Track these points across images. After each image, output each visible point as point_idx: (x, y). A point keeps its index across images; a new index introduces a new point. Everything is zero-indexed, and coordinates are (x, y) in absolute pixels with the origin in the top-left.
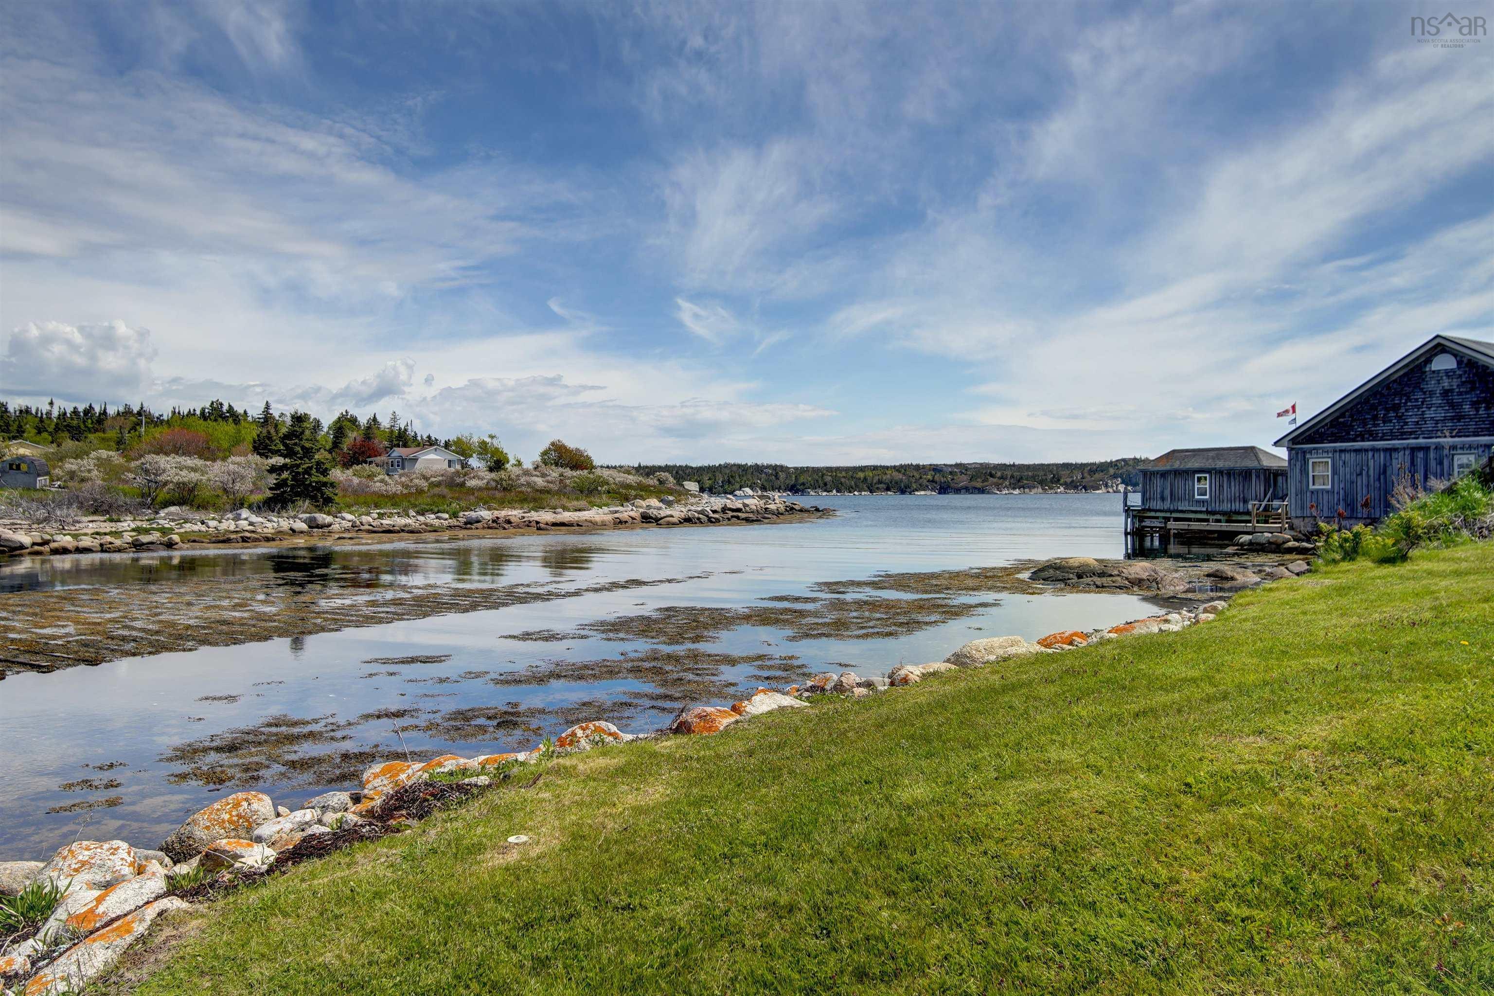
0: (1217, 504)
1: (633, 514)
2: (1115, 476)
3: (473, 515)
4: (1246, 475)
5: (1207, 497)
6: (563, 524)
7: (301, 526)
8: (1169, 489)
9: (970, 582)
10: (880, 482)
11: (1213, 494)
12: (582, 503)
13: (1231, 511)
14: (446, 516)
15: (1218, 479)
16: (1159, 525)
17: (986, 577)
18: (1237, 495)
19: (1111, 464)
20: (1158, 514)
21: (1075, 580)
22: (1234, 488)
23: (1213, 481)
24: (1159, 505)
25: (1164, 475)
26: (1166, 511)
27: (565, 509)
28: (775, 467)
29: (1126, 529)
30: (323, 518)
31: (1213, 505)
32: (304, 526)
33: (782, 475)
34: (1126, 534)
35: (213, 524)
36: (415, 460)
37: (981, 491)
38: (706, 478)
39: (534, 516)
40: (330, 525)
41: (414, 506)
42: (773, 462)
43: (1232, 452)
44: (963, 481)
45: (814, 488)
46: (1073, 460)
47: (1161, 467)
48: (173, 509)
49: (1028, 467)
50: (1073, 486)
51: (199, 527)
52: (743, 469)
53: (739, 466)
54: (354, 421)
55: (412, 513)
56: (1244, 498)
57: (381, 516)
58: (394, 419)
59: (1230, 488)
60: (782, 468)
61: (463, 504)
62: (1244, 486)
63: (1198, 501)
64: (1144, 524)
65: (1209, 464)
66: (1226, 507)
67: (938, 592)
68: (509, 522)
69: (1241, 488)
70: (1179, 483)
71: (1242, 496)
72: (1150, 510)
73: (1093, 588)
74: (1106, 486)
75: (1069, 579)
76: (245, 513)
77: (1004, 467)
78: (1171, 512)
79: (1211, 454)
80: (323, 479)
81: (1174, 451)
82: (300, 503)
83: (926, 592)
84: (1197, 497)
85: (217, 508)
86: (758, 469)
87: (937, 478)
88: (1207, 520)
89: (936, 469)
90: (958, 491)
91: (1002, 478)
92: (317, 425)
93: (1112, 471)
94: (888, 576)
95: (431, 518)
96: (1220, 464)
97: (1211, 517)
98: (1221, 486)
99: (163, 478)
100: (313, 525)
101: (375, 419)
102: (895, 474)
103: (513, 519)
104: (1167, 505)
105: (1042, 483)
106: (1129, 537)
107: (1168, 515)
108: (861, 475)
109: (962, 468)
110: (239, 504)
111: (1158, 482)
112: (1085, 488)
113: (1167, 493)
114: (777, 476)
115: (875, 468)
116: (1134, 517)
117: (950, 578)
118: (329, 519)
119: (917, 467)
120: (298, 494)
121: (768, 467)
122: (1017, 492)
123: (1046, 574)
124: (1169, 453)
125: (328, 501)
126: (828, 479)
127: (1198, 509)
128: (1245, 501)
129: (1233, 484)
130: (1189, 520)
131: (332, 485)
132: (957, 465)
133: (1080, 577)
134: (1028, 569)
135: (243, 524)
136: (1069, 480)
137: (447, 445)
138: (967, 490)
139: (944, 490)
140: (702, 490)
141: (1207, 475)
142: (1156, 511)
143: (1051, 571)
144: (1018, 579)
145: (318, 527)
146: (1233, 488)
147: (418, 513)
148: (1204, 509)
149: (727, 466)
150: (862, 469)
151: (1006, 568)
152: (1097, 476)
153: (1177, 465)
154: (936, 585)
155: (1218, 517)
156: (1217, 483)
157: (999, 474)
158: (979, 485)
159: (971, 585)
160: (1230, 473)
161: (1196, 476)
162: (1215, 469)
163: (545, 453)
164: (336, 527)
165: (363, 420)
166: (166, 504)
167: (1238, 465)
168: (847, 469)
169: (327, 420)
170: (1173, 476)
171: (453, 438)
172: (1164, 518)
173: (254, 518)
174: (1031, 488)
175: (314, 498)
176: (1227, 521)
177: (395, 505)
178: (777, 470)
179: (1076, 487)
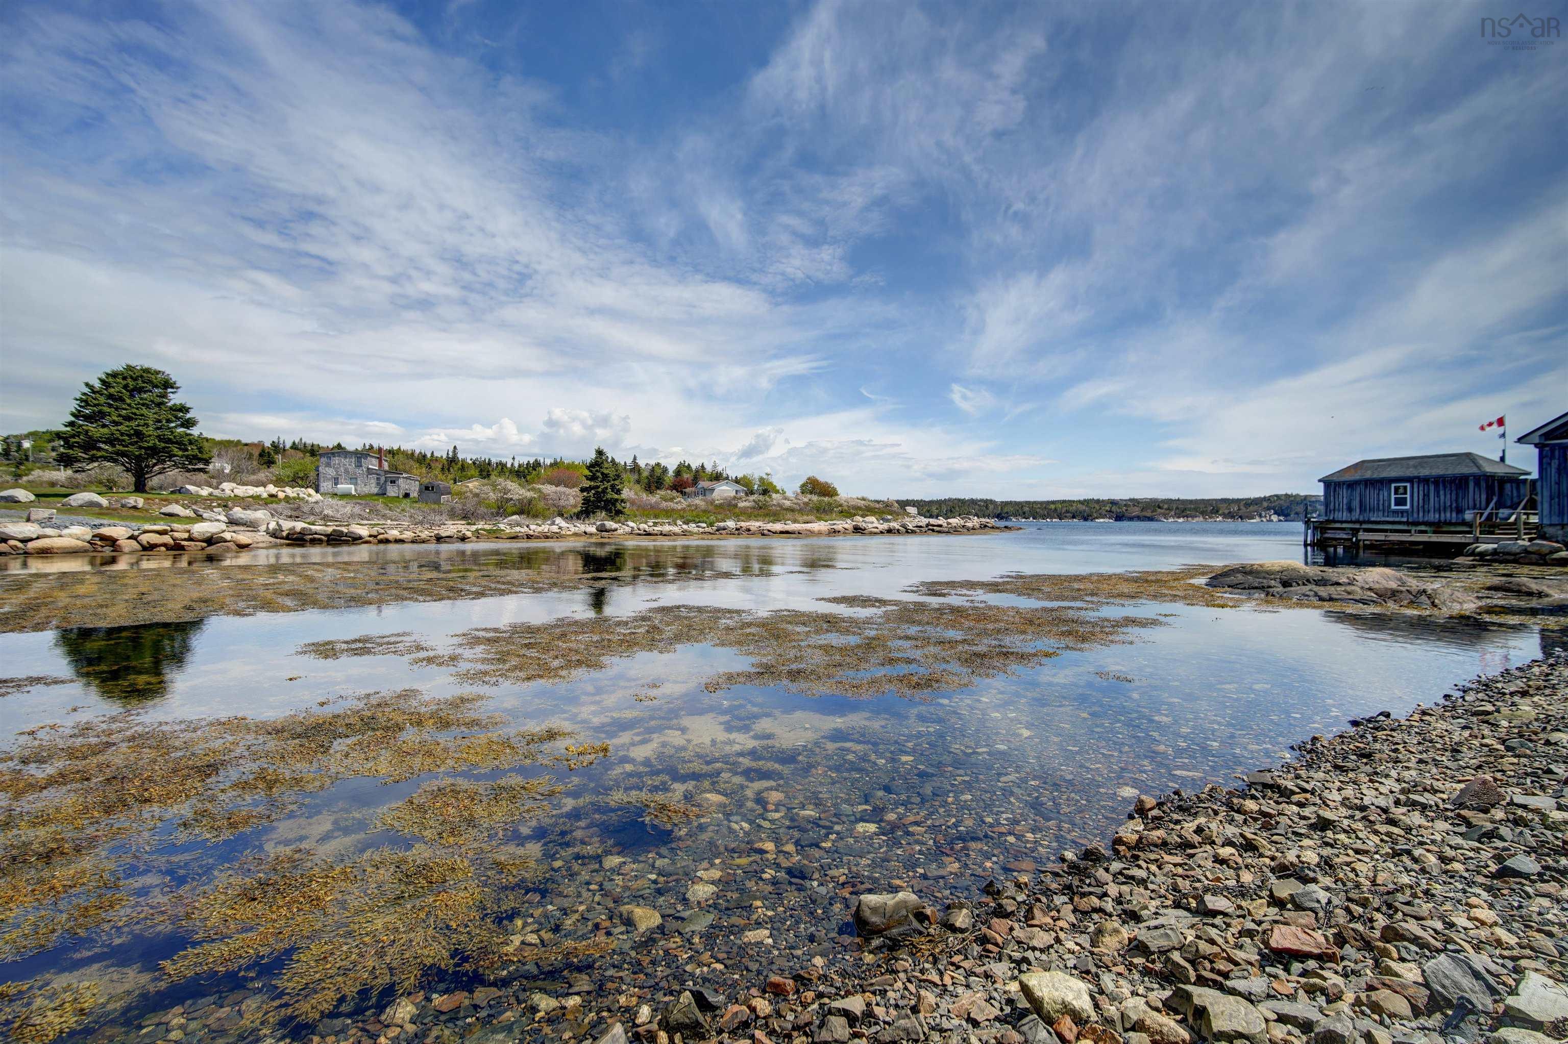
0: (1421, 514)
1: (846, 526)
2: (1268, 509)
3: (722, 524)
4: (1459, 483)
5: (1408, 507)
6: (787, 532)
7: (593, 529)
8: (1358, 499)
9: (1125, 588)
10: (1067, 512)
11: (1415, 504)
12: (811, 518)
13: (1440, 521)
14: (704, 525)
15: (1421, 488)
16: (1345, 536)
17: (1147, 581)
18: (1448, 504)
19: (1265, 499)
20: (1344, 526)
21: (1280, 589)
22: (1446, 497)
23: (1416, 490)
24: (1345, 516)
25: (1351, 485)
26: (1354, 522)
27: (795, 521)
29: (1305, 541)
30: (610, 524)
31: (1415, 515)
32: (595, 530)
33: (991, 507)
34: (1306, 545)
35: (533, 527)
36: (713, 490)
37: (1151, 519)
38: (928, 507)
39: (770, 526)
40: (616, 530)
41: (682, 517)
42: (984, 497)
43: (1440, 459)
44: (1136, 511)
46: (1230, 496)
47: (1347, 477)
48: (514, 517)
49: (1191, 502)
50: (1231, 515)
51: (523, 529)
53: (959, 500)
54: (689, 467)
55: (679, 522)
56: (1457, 508)
57: (655, 524)
58: (715, 466)
59: (1438, 496)
61: (719, 517)
62: (1457, 494)
63: (1396, 512)
64: (1326, 535)
65: (1410, 473)
66: (1432, 517)
67: (1074, 599)
68: (749, 530)
69: (1454, 497)
70: (1371, 496)
71: (1454, 505)
72: (1334, 521)
73: (1314, 600)
74: (1260, 516)
75: (1270, 587)
76: (558, 520)
77: (1170, 501)
78: (1361, 523)
79: (1411, 463)
80: (616, 496)
81: (1363, 462)
82: (598, 514)
83: (1057, 598)
84: (1393, 507)
85: (541, 516)
87: (1114, 509)
88: (1409, 531)
89: (1113, 503)
90: (1131, 519)
91: (1168, 509)
92: (665, 470)
93: (1265, 504)
94: (1021, 577)
95: (692, 527)
96: (1424, 472)
97: (1413, 529)
98: (1426, 496)
99: (509, 496)
100: (602, 529)
101: (703, 466)
102: (1079, 506)
103: (752, 528)
104: (1356, 515)
105: (1203, 513)
106: (1309, 548)
107: (1357, 526)
108: (1053, 507)
109: (1135, 502)
110: (558, 514)
111: (1344, 493)
112: (1241, 517)
113: (1356, 504)
114: (987, 507)
115: (1064, 501)
116: (1315, 528)
117: (1099, 581)
118: (616, 525)
119: (1098, 501)
120: (598, 507)
121: (981, 500)
122: (1181, 520)
123: (1231, 579)
124: (1357, 464)
125: (619, 512)
126: (1026, 509)
127: (1397, 519)
128: (1460, 511)
129: (1442, 493)
130: (1385, 531)
131: (622, 501)
132: (1130, 500)
133: (1286, 584)
134: (1203, 574)
135: (555, 527)
136: (1226, 511)
137: (737, 481)
138: (1139, 518)
139: (1119, 518)
140: (919, 514)
141: (1408, 485)
142: (1342, 522)
143: (1240, 576)
144: (1193, 585)
145: (607, 531)
146: (1442, 497)
147: (684, 523)
148: (1405, 519)
149: (950, 500)
150: (1053, 502)
151: (1173, 573)
152: (1251, 508)
153: (1368, 475)
154: (1079, 590)
155: (1423, 528)
156: (1421, 493)
157: (1166, 506)
158: (1149, 514)
159: (1126, 591)
160: (1439, 482)
161: (1393, 485)
162: (1418, 477)
163: (803, 486)
164: (620, 532)
165: (694, 467)
166: (511, 514)
167: (1449, 472)
168: (1041, 503)
170: (1363, 487)
171: (740, 476)
172: (1352, 529)
173: (563, 524)
174: (1193, 517)
175: (609, 511)
176: (1435, 532)
177: (668, 517)
178: (988, 503)
179: (1233, 517)
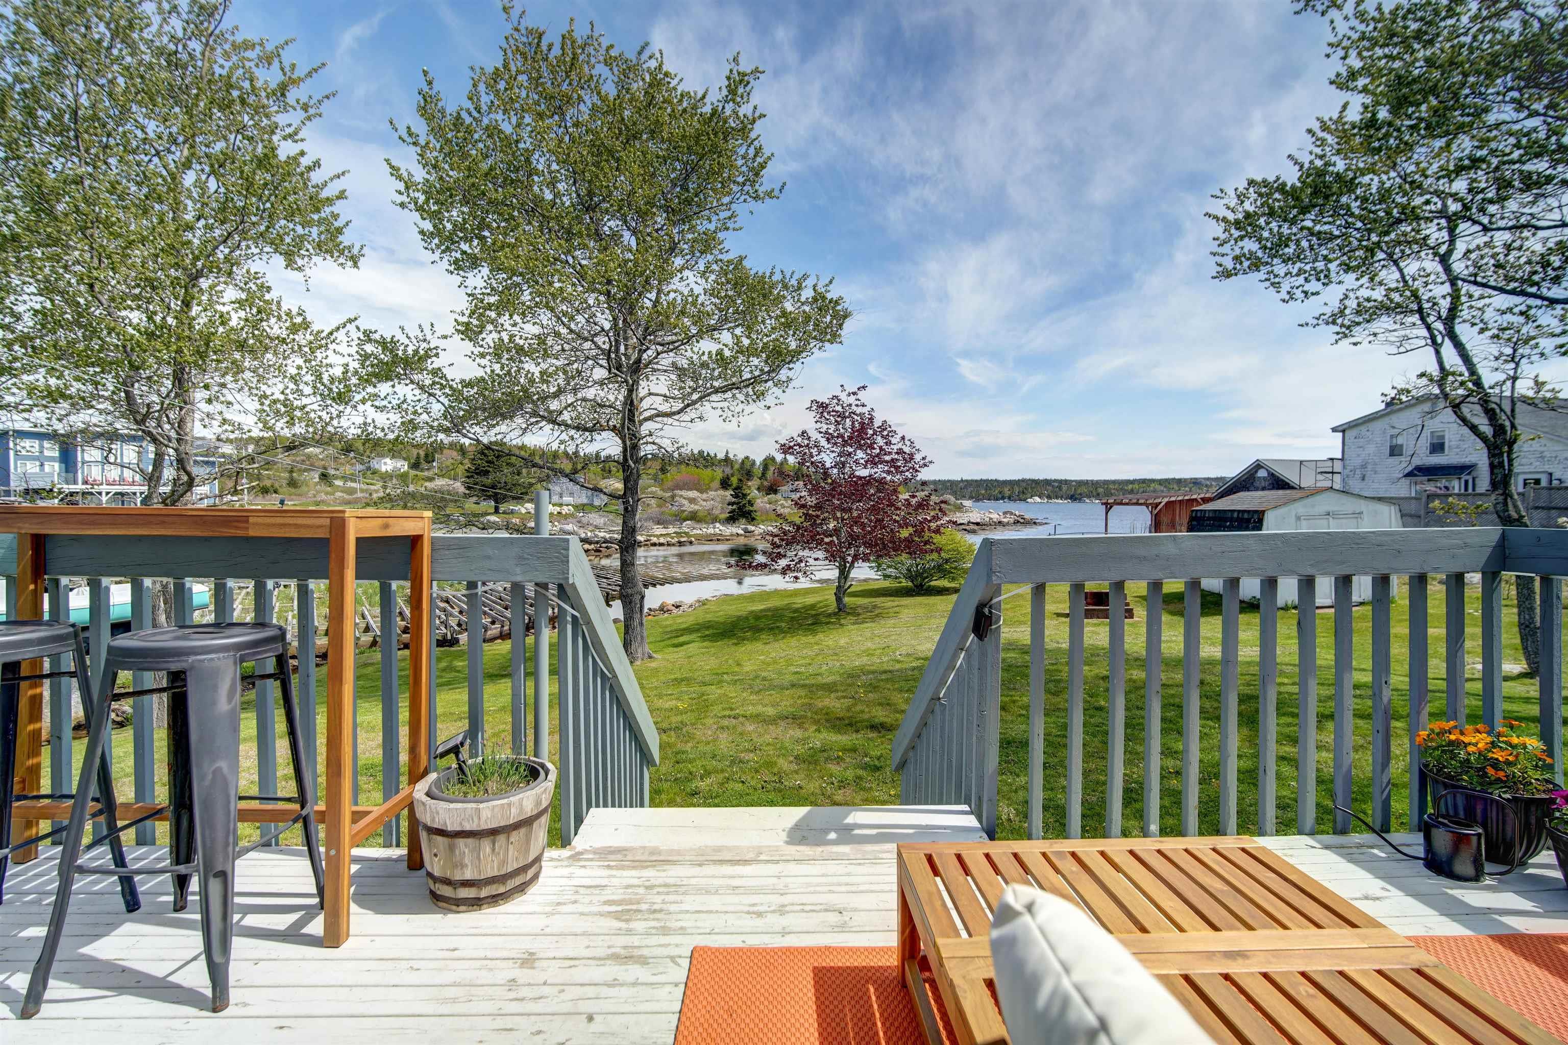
7: (741, 532)
28: (1060, 482)
30: (751, 528)
32: (743, 532)
33: (1064, 488)
35: (705, 531)
38: (1006, 490)
40: (753, 532)
45: (1089, 497)
48: (688, 522)
51: (699, 532)
52: (1036, 482)
53: (1033, 481)
60: (1066, 482)
76: (718, 525)
80: (751, 509)
82: (741, 520)
85: (706, 523)
86: (1047, 482)
100: (747, 532)
110: (715, 520)
114: (1060, 488)
118: (753, 528)
120: (740, 516)
121: (1055, 481)
125: (753, 519)
126: (1101, 490)
131: (755, 511)
135: (717, 531)
145: (749, 532)
149: (1023, 481)
164: (755, 533)
166: (685, 520)
169: (759, 460)
173: (722, 528)
175: (747, 516)
